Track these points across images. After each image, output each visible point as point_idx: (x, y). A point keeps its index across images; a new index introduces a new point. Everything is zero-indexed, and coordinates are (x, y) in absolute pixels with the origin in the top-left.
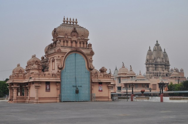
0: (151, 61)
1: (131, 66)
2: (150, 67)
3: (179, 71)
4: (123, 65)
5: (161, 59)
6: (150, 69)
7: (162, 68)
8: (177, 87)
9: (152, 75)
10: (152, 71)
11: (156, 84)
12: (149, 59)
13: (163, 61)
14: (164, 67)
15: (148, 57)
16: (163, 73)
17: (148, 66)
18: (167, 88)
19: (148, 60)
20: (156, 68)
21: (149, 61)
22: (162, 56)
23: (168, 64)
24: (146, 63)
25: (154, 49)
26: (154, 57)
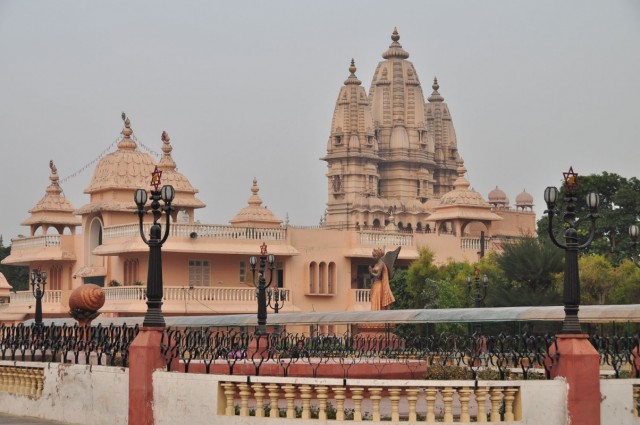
0: (354, 143)
1: (164, 137)
2: (349, 175)
3: (512, 206)
4: (128, 135)
5: (413, 133)
6: (352, 185)
7: (418, 182)
8: (460, 283)
9: (361, 223)
10: (362, 201)
11: (332, 265)
12: (344, 131)
13: (424, 146)
14: (430, 178)
15: (341, 123)
16: (424, 214)
17: (339, 172)
18: (388, 287)
19: (339, 138)
20: (380, 183)
21: (345, 141)
22: (419, 118)
23: (450, 166)
24: (330, 151)
25: (380, 76)
26: (377, 122)
